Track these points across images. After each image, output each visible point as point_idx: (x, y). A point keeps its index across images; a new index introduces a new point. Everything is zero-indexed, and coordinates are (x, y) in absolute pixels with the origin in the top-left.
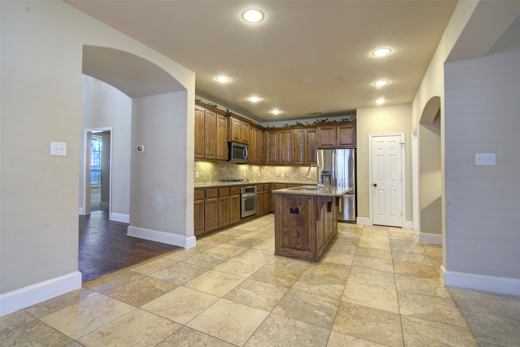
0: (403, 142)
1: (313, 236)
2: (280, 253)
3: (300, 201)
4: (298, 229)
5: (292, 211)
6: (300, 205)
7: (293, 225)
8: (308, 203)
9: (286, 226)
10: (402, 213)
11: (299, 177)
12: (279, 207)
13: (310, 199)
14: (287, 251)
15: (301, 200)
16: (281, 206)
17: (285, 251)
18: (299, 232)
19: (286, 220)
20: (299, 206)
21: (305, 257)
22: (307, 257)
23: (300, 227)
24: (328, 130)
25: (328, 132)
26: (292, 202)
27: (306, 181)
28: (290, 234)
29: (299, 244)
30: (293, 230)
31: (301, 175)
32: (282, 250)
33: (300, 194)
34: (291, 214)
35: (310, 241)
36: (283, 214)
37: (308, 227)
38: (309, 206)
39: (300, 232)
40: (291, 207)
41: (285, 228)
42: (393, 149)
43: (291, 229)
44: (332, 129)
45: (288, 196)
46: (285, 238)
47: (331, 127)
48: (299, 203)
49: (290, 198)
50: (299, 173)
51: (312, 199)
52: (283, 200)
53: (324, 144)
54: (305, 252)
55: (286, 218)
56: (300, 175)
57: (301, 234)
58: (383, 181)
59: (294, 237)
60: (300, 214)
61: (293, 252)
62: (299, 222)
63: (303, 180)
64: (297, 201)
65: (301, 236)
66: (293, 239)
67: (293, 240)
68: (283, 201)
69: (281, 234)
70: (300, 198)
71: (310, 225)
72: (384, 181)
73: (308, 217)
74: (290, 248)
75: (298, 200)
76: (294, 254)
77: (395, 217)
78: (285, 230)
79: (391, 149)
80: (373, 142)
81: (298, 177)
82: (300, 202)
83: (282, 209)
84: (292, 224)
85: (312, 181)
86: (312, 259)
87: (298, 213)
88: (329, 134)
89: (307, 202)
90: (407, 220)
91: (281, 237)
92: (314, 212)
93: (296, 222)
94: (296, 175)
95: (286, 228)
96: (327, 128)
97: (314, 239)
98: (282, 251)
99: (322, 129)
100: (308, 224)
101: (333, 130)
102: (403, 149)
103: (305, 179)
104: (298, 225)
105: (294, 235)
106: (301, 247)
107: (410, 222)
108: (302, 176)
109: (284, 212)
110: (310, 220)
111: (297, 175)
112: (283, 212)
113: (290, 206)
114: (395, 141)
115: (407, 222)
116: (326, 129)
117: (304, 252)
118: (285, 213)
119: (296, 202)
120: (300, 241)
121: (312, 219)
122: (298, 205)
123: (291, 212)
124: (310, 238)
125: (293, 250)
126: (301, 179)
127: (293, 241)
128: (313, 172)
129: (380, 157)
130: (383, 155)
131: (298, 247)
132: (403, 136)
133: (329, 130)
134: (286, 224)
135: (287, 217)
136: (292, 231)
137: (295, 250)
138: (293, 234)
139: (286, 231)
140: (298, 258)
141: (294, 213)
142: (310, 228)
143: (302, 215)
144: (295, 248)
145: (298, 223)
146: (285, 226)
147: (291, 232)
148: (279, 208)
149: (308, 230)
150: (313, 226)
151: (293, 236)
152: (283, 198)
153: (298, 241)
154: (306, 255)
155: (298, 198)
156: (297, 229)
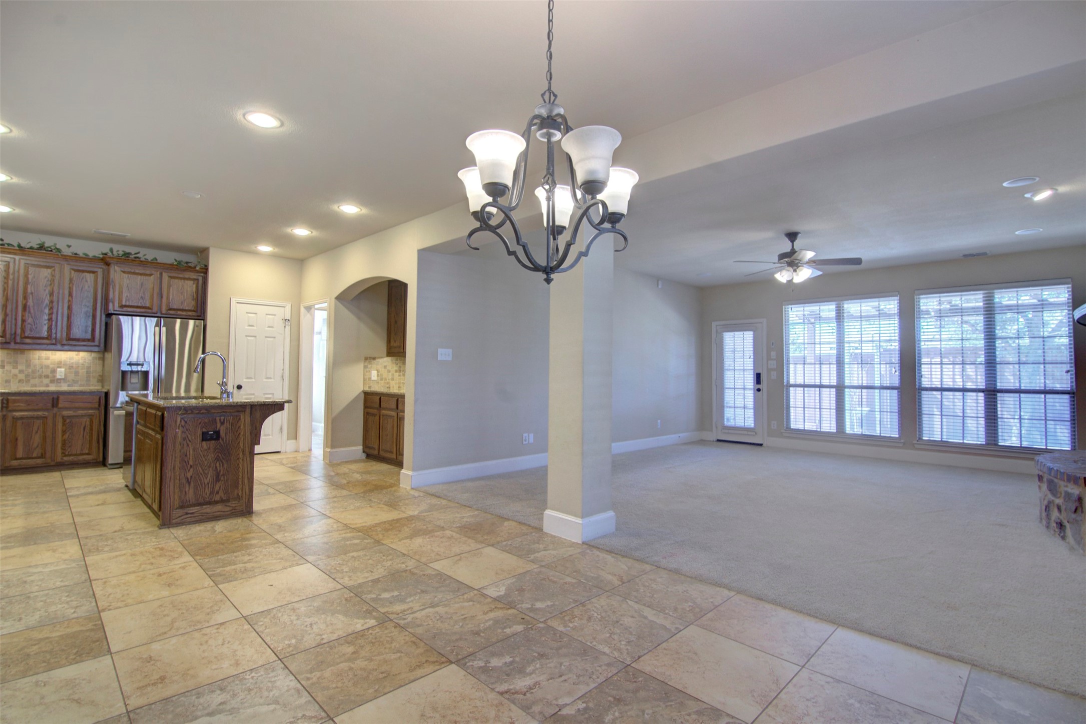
0: (288, 317)
1: (246, 471)
2: (174, 521)
3: (222, 418)
4: (218, 468)
5: (205, 437)
6: (222, 423)
7: (206, 463)
8: (240, 419)
9: (191, 466)
10: (281, 429)
11: (27, 376)
12: (176, 433)
13: (242, 411)
14: (192, 513)
15: (224, 416)
16: (179, 432)
17: (187, 514)
18: (220, 471)
19: (191, 456)
20: (222, 427)
21: (229, 512)
22: (233, 511)
23: (223, 463)
24: (140, 277)
25: (140, 279)
26: (206, 421)
27: (50, 385)
28: (200, 480)
29: (218, 493)
30: (206, 472)
31: (34, 372)
32: (180, 515)
33: (225, 406)
34: (204, 443)
35: (240, 483)
36: (185, 445)
37: (238, 459)
38: (242, 423)
39: (222, 471)
40: (204, 430)
41: (189, 471)
42: (272, 327)
43: (203, 471)
44: (151, 275)
45: (197, 412)
46: (187, 489)
47: (148, 272)
48: (222, 420)
49: (203, 413)
50: (28, 366)
51: (248, 410)
52: (186, 420)
53: (127, 304)
54: (229, 504)
55: (191, 452)
56: (30, 370)
57: (223, 475)
58: (253, 380)
59: (208, 484)
60: (223, 440)
61: (204, 511)
62: (220, 455)
63: (42, 382)
64: (218, 419)
65: (222, 478)
66: (207, 486)
67: (206, 488)
68: (186, 422)
69: (177, 485)
70: (224, 412)
71: (241, 455)
72: (255, 378)
73: (239, 442)
74: (198, 506)
75: (220, 416)
76: (207, 513)
77: (271, 437)
78: (189, 475)
79: (269, 327)
80: (239, 311)
81: (22, 376)
82: (224, 420)
83: (183, 436)
84: (206, 460)
85: (69, 386)
86: (243, 511)
87: (219, 440)
88: (142, 284)
89: (238, 417)
90: (288, 439)
91: (177, 490)
92: (251, 433)
93: (213, 456)
94: (16, 371)
95: (191, 470)
96: (137, 271)
97: (248, 477)
98: (180, 517)
99: (124, 272)
100: (239, 454)
101: (152, 277)
102: (288, 328)
103: (46, 381)
104: (218, 459)
105: (208, 479)
106: (223, 496)
107: (293, 441)
108: (37, 374)
109: (188, 442)
110: (242, 446)
111: (21, 372)
112: (184, 442)
113: (202, 428)
114: (275, 315)
115: (289, 442)
116: (134, 273)
117: (227, 504)
118: (190, 443)
119: (215, 419)
120: (220, 488)
121: (247, 445)
122: (219, 425)
123: (203, 440)
124: (240, 477)
125: (204, 507)
126: (32, 381)
127: (207, 490)
128: (72, 363)
129: (249, 338)
130: (255, 337)
131: (217, 498)
132: (288, 308)
133: (142, 277)
134: (191, 463)
135: (194, 450)
136: (204, 473)
137: (208, 506)
138: (206, 478)
139: (191, 477)
140: (217, 517)
141: (211, 439)
142: (241, 461)
143: (226, 441)
144: (209, 503)
145: (218, 456)
146: (189, 466)
147: (201, 476)
148: (175, 437)
149: (238, 464)
150: (248, 456)
151: (206, 481)
152: (185, 415)
153: (217, 488)
154: (231, 508)
155: (218, 413)
156: (216, 467)
